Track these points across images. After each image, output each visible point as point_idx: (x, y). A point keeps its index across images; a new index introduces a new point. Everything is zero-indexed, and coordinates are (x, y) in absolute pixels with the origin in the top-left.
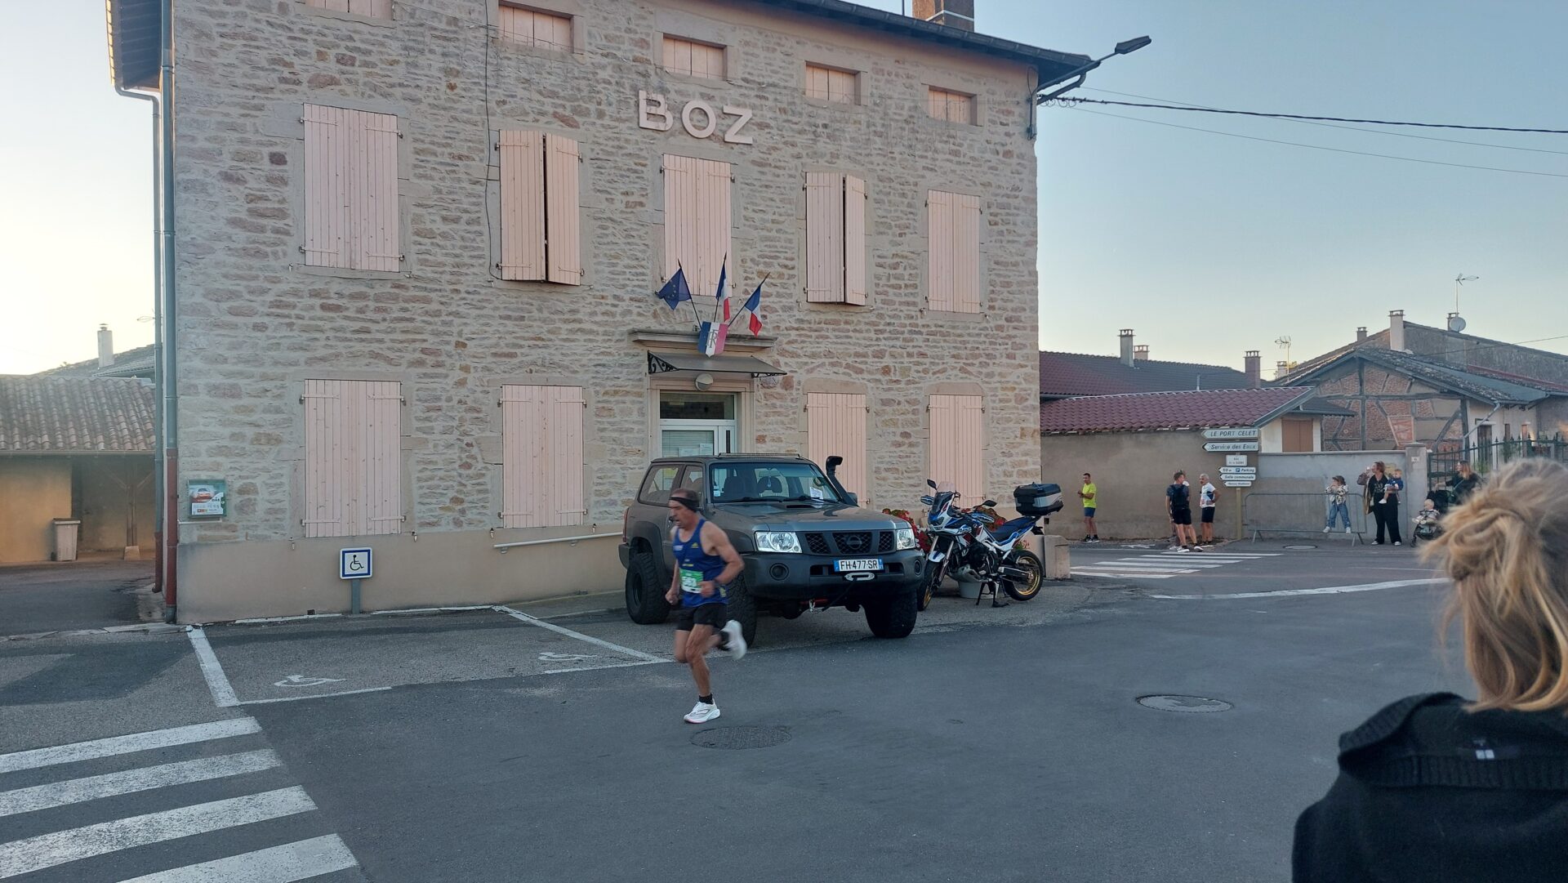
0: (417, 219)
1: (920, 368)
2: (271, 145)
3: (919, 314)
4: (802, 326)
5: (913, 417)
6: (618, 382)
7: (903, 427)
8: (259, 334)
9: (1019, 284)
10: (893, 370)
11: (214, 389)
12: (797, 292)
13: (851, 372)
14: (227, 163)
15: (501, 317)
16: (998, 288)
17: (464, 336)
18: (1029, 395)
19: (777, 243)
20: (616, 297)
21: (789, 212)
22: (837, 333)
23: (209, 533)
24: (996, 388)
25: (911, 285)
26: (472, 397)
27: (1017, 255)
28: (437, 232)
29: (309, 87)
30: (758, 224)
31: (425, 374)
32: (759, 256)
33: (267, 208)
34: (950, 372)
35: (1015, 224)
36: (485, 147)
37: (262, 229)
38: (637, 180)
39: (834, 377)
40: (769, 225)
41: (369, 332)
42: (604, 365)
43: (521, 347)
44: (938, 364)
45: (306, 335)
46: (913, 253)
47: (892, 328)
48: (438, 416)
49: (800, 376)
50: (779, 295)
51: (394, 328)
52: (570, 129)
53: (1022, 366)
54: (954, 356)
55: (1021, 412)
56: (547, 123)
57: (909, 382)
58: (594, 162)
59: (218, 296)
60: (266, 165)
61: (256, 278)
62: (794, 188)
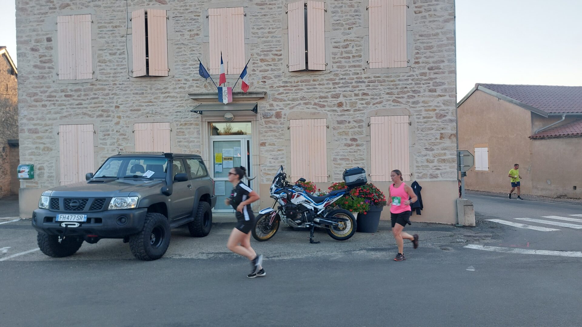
0: (100, 56)
1: (364, 102)
2: (47, 35)
3: (362, 71)
4: (286, 85)
5: (359, 129)
6: (187, 119)
7: (352, 135)
8: (44, 109)
9: (439, 46)
10: (345, 104)
11: (30, 130)
12: (283, 68)
13: (317, 107)
14: (33, 44)
15: (133, 94)
16: (422, 51)
17: (119, 103)
18: (447, 113)
19: (271, 44)
20: (186, 80)
21: (279, 26)
22: (308, 87)
23: (29, 185)
24: (421, 110)
25: (357, 56)
26: (122, 129)
27: (437, 28)
28: (107, 60)
29: (59, 9)
30: (260, 35)
31: (103, 120)
32: (261, 51)
33: (46, 60)
34: (385, 103)
35: (435, 10)
36: (126, 20)
37: (44, 68)
38: (195, 23)
39: (307, 110)
40: (266, 35)
41: (82, 105)
42: (180, 112)
43: (143, 106)
44: (377, 99)
45: (60, 108)
46: (358, 37)
47: (344, 81)
48: (108, 138)
49: (286, 111)
50: (272, 70)
51: (91, 102)
52: (163, 5)
53: (441, 96)
54: (388, 94)
55: (440, 123)
56: (153, 4)
57: (355, 110)
58: (174, 18)
59: (30, 95)
60: (45, 43)
61: (42, 87)
62: (281, 14)
